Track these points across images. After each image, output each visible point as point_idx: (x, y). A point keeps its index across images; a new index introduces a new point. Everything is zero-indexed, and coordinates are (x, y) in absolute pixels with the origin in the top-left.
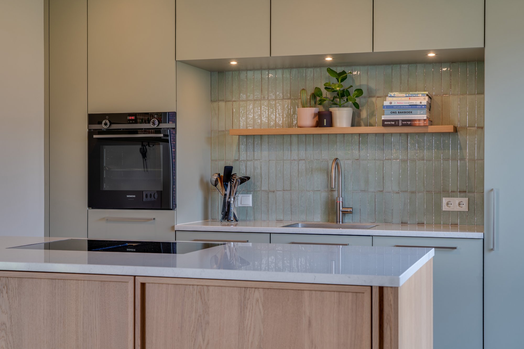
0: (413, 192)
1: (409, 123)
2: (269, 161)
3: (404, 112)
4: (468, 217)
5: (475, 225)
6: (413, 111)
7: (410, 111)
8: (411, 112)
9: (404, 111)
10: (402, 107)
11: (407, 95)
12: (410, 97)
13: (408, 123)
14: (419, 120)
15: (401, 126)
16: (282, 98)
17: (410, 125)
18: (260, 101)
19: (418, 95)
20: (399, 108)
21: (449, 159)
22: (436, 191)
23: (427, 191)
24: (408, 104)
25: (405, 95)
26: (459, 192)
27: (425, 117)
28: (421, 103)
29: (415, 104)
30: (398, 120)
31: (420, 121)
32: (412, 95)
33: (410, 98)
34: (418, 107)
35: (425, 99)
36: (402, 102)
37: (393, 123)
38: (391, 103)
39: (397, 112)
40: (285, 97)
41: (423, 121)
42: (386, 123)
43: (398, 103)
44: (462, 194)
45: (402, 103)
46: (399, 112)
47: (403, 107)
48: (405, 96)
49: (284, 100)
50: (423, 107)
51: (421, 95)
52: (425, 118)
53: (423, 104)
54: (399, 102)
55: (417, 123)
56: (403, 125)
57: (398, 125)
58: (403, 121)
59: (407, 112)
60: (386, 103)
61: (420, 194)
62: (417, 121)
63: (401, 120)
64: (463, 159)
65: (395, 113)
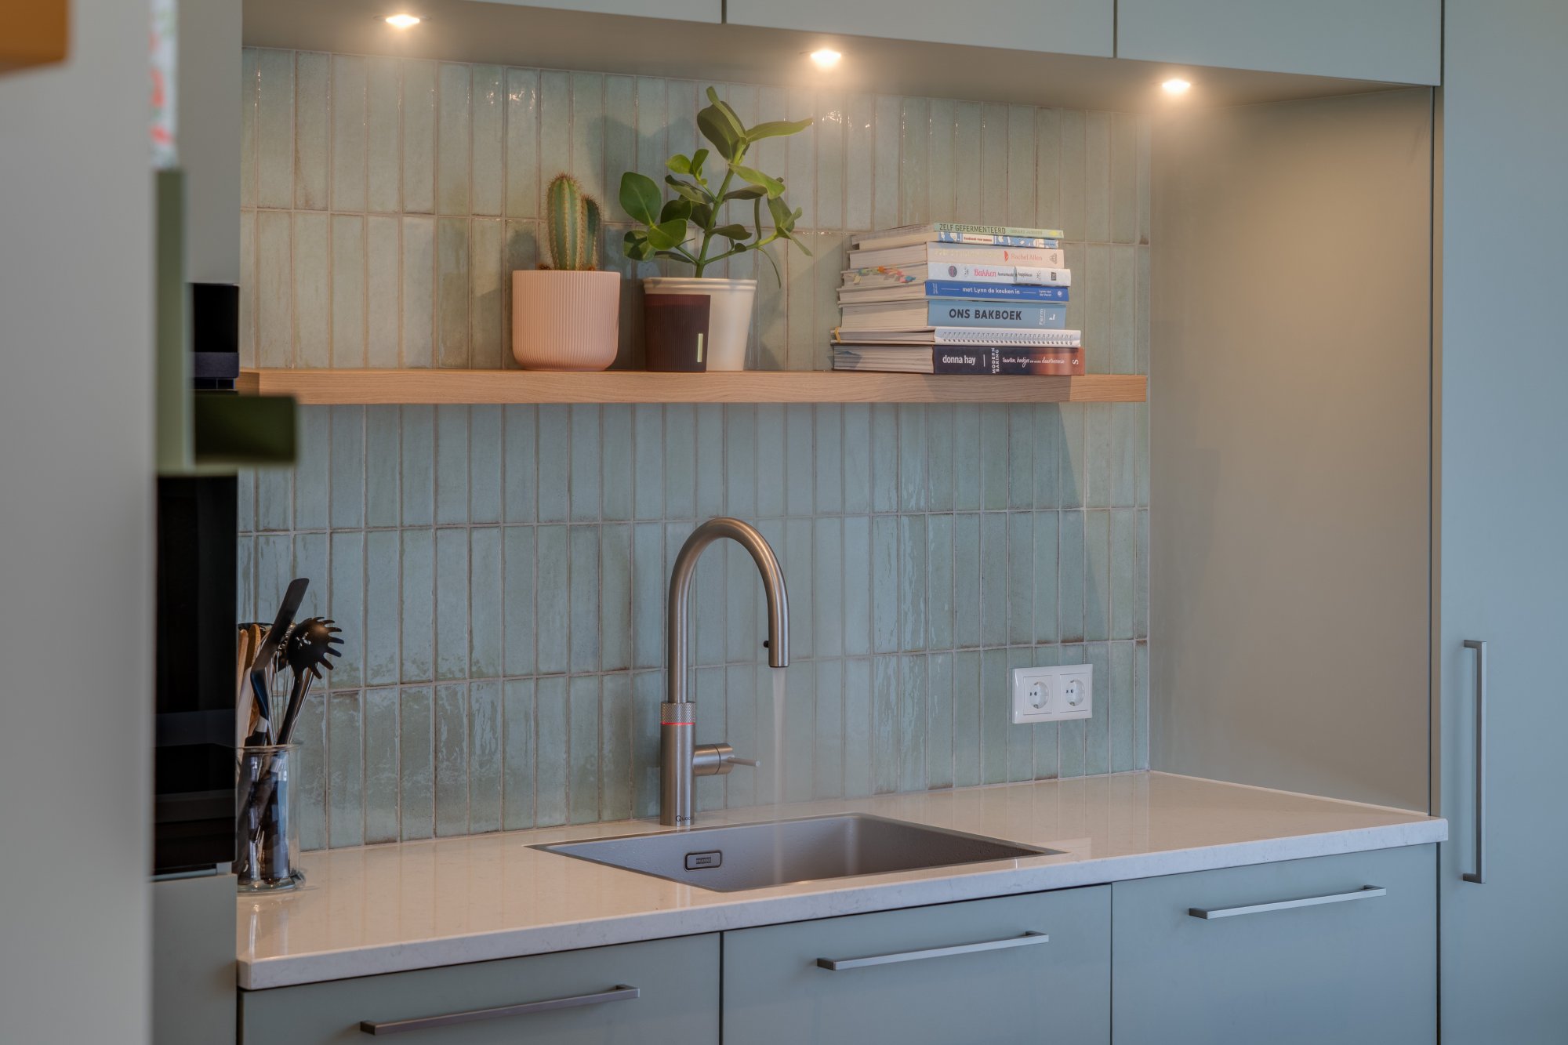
0: (917, 654)
1: (1024, 361)
2: (335, 536)
3: (994, 315)
4: (1088, 742)
5: (1108, 772)
6: (1026, 312)
7: (1018, 309)
8: (1018, 315)
9: (994, 308)
10: (991, 291)
11: (1001, 239)
12: (1009, 250)
13: (1021, 363)
14: (1057, 351)
15: (997, 373)
16: (392, 205)
17: (1029, 371)
18: (290, 214)
19: (1035, 243)
20: (981, 295)
21: (1030, 505)
22: (991, 645)
23: (962, 647)
24: (1010, 280)
25: (992, 237)
26: (1063, 642)
27: (1076, 339)
28: (1054, 276)
29: (1034, 280)
30: (987, 350)
31: (1061, 355)
32: (1015, 242)
33: (1006, 254)
34: (1042, 292)
35: (1054, 259)
36: (991, 269)
37: (972, 361)
38: (953, 271)
39: (972, 313)
40: (410, 207)
41: (1067, 355)
42: (947, 360)
43: (977, 273)
44: (1073, 651)
45: (990, 271)
46: (977, 312)
47: (993, 291)
48: (992, 243)
49: (408, 220)
50: (1060, 293)
51: (1042, 241)
52: (1077, 343)
53: (1059, 282)
54: (980, 268)
55: (1049, 361)
56: (1006, 370)
57: (986, 371)
58: (1006, 351)
59: (1005, 315)
60: (938, 272)
61: (940, 659)
62: (1051, 355)
63: (996, 347)
64: (1072, 507)
65: (964, 314)
